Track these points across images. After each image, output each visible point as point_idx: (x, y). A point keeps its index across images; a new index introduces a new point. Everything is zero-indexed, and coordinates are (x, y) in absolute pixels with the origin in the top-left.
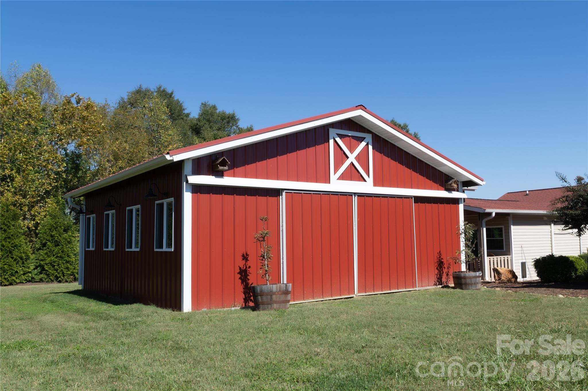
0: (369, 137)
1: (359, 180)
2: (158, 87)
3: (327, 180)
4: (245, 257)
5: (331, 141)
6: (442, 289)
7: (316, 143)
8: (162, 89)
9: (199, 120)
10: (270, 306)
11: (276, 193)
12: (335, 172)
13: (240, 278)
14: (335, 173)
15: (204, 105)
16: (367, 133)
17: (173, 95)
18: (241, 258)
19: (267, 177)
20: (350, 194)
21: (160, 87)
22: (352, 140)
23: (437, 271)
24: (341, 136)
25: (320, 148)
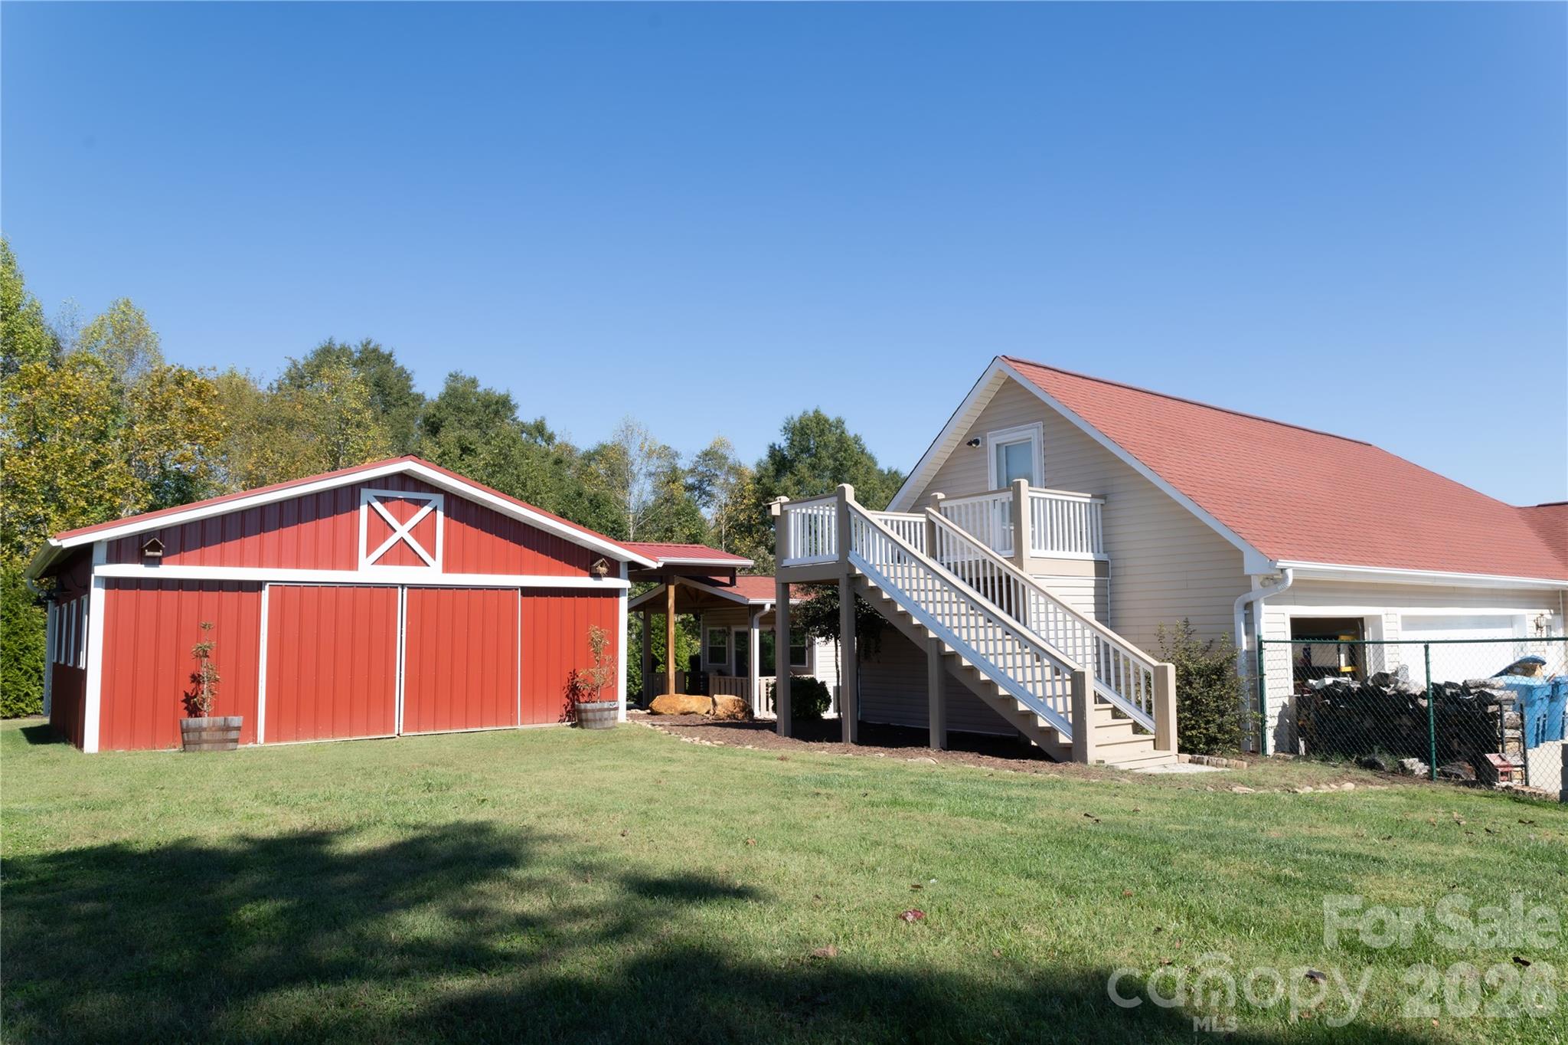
0: (438, 500)
1: (416, 564)
2: (364, 342)
3: (352, 565)
4: (196, 679)
5: (364, 509)
6: (570, 729)
7: (335, 511)
8: (372, 346)
9: (438, 408)
10: (198, 747)
11: (258, 586)
12: (369, 553)
13: (186, 708)
14: (367, 556)
15: (454, 377)
16: (436, 493)
17: (393, 358)
18: (190, 680)
19: (241, 563)
20: (394, 586)
21: (369, 343)
22: (406, 504)
23: (566, 701)
24: (383, 500)
25: (343, 518)
